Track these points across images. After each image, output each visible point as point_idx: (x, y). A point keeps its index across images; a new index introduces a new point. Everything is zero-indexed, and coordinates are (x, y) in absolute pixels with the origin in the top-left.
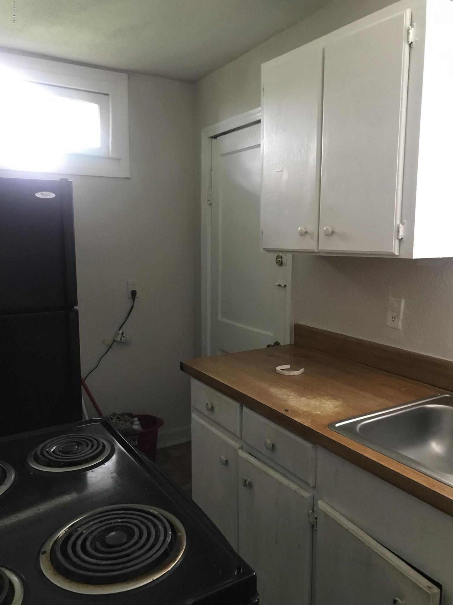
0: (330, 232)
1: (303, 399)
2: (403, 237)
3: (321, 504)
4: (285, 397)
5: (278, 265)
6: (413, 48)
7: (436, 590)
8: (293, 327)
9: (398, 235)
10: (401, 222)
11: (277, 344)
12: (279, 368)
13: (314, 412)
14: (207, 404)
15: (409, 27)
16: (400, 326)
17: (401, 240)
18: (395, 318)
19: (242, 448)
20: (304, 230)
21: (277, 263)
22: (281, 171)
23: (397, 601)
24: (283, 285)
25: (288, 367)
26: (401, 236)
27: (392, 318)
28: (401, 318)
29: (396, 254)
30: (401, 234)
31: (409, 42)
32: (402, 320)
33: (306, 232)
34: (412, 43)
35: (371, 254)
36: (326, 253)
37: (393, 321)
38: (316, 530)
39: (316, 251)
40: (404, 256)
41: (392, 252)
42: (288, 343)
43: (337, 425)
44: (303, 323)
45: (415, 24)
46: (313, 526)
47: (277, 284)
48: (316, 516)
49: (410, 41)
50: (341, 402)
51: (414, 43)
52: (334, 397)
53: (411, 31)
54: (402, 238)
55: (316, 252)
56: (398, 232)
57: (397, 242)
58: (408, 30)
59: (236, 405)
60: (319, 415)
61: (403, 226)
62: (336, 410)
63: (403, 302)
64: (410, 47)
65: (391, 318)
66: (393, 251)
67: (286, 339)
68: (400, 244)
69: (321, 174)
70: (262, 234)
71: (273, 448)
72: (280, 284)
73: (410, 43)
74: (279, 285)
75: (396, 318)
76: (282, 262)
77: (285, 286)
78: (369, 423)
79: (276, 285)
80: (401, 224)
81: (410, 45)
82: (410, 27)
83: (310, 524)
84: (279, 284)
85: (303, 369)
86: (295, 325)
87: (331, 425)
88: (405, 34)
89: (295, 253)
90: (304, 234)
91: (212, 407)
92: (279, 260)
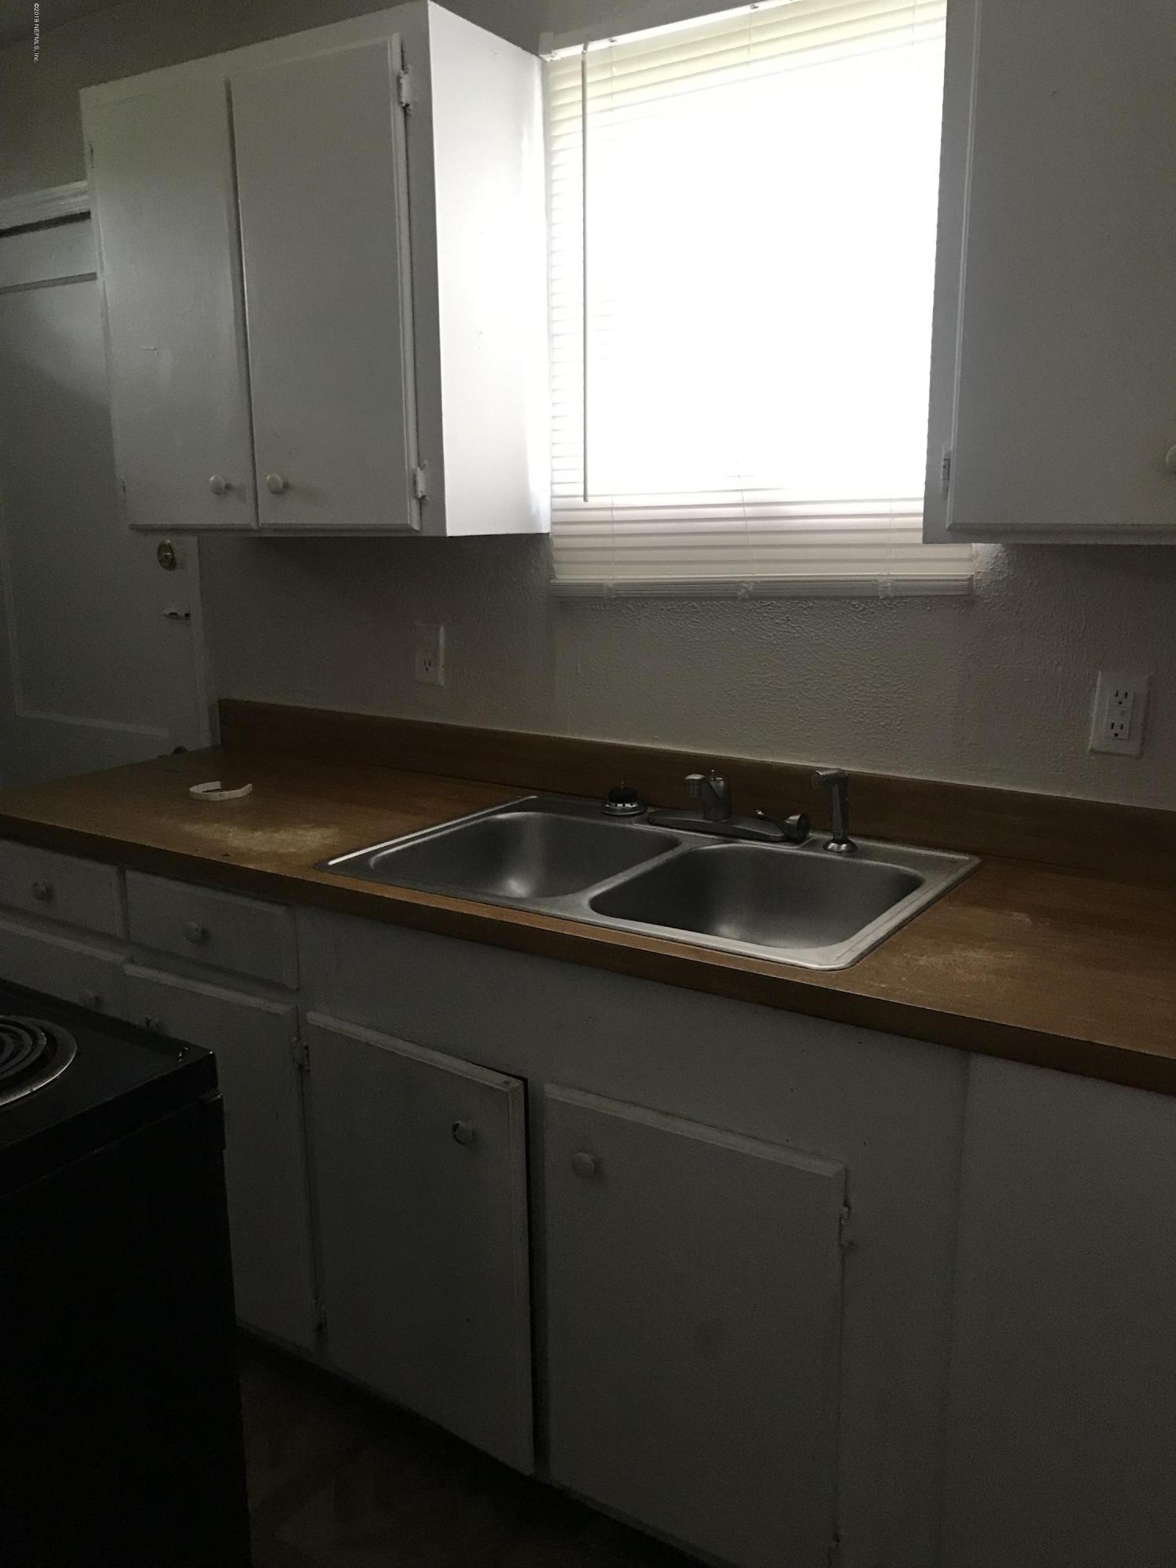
0: (281, 486)
1: (258, 834)
2: (424, 494)
3: (312, 1017)
4: (217, 836)
5: (164, 566)
6: (410, 115)
7: (518, 1083)
8: (217, 709)
9: (416, 491)
10: (419, 465)
11: (179, 751)
12: (194, 789)
13: (282, 851)
14: (35, 885)
15: (399, 73)
16: (442, 681)
17: (421, 501)
18: (430, 664)
19: (132, 961)
20: (223, 483)
21: (160, 561)
22: (155, 349)
23: (458, 1125)
24: (182, 613)
25: (217, 785)
26: (422, 492)
27: (425, 664)
28: (442, 661)
29: (416, 527)
30: (421, 488)
31: (402, 103)
32: (443, 667)
33: (228, 487)
34: (407, 105)
35: (370, 530)
36: (276, 530)
37: (427, 669)
38: (308, 1071)
39: (254, 526)
40: (430, 532)
41: (407, 525)
42: (207, 744)
43: (332, 863)
44: (236, 696)
45: (409, 67)
46: (301, 1067)
47: (167, 612)
48: (305, 1044)
49: (404, 101)
50: (337, 830)
51: (411, 107)
52: (319, 823)
53: (405, 81)
54: (423, 497)
55: (253, 530)
56: (415, 483)
57: (414, 502)
58: (399, 78)
59: (107, 871)
60: (294, 853)
61: (425, 472)
62: (326, 842)
63: (442, 630)
64: (405, 112)
65: (423, 664)
66: (409, 522)
67: (202, 737)
68: (421, 509)
69: (247, 360)
70: (124, 491)
71: (204, 937)
72: (175, 612)
73: (404, 105)
74: (171, 614)
75: (432, 663)
76: (173, 559)
77: (187, 615)
78: (392, 854)
79: (165, 615)
80: (418, 469)
81: (405, 108)
82: (402, 72)
83: (296, 1064)
84: (172, 611)
85: (249, 785)
86: (221, 702)
87: (321, 865)
88: (392, 86)
89: (203, 533)
90: (223, 490)
91: (47, 890)
92: (166, 556)
